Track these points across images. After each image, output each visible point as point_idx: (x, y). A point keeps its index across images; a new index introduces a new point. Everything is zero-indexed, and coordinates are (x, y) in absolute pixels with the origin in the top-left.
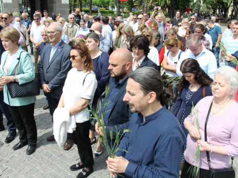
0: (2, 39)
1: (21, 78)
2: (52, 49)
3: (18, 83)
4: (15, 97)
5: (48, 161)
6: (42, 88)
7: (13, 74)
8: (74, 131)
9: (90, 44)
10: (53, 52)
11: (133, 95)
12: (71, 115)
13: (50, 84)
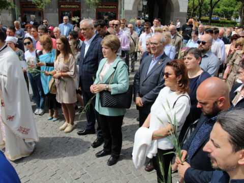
0: (103, 46)
1: (114, 88)
2: (153, 61)
3: (110, 92)
4: (105, 106)
5: (126, 178)
6: (135, 100)
7: (107, 83)
8: (154, 157)
9: (190, 61)
10: (152, 64)
11: (217, 146)
12: (153, 138)
13: (143, 97)
